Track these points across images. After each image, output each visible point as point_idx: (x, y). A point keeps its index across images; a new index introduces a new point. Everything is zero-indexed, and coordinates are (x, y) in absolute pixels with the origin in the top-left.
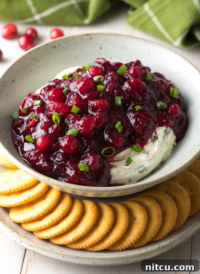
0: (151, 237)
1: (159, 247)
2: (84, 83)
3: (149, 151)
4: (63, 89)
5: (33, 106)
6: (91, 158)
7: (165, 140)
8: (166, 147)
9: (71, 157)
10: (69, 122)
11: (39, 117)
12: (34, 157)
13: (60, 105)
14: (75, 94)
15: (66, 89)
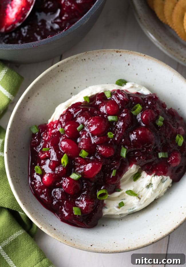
2: (96, 128)
3: (142, 196)
4: (78, 124)
6: (85, 204)
7: (160, 187)
8: (160, 192)
9: (69, 196)
10: (76, 164)
11: (51, 152)
12: (39, 189)
13: (70, 147)
14: (87, 134)
15: (81, 126)
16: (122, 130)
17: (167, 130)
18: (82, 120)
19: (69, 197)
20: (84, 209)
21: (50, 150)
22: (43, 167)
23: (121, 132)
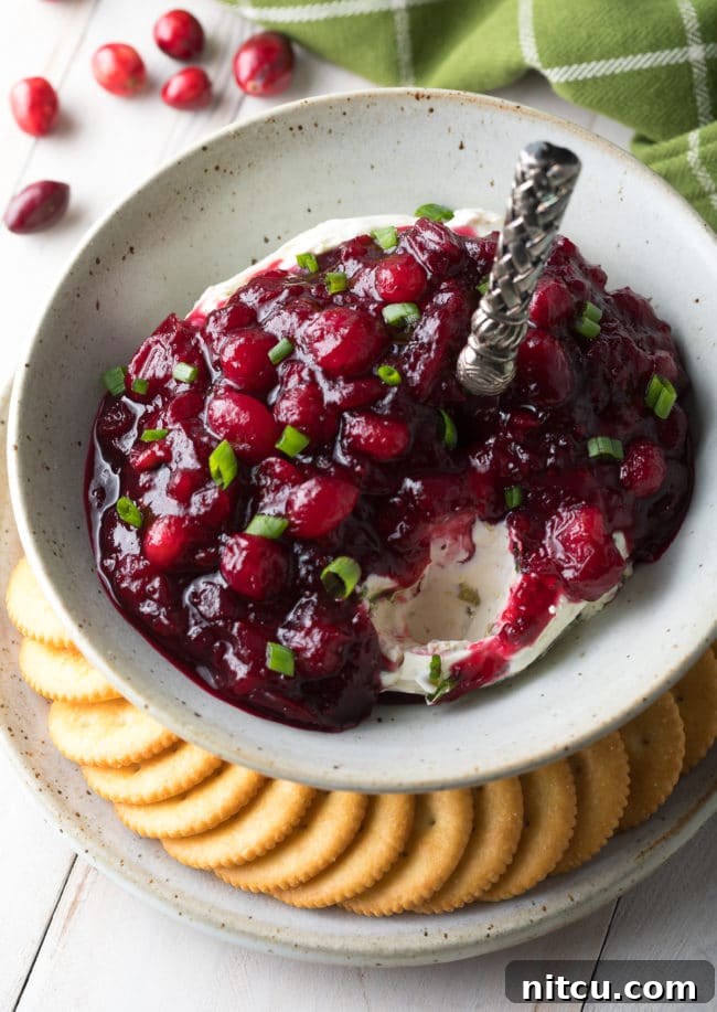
0: (470, 897)
1: (488, 936)
2: (338, 343)
4: (273, 340)
5: (168, 377)
9: (251, 605)
10: (263, 482)
11: (172, 442)
12: (133, 581)
13: (244, 419)
14: (305, 374)
15: (282, 344)
16: (434, 346)
17: (617, 353)
18: (288, 326)
19: (252, 610)
20: (309, 655)
21: (171, 435)
22: (147, 499)
23: (432, 355)
